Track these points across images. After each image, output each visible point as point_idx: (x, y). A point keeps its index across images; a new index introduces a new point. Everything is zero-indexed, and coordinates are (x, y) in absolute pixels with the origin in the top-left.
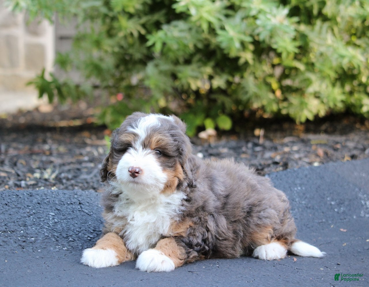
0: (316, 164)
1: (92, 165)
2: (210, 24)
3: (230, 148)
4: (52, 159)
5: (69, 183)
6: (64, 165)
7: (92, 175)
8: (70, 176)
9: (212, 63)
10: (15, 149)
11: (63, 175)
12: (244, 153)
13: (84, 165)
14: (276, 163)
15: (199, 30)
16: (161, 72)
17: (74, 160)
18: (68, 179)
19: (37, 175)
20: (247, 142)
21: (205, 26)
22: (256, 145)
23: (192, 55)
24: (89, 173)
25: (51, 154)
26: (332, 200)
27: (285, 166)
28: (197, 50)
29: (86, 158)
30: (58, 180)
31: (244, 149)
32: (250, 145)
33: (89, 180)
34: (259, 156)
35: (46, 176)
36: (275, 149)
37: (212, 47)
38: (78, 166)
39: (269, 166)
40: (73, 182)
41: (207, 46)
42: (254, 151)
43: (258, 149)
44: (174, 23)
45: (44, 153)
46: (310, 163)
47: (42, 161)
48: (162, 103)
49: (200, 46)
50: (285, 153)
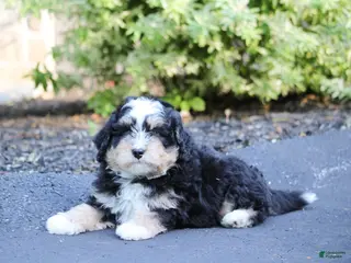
0: (274, 141)
1: (75, 147)
2: (181, 16)
3: (200, 128)
4: (41, 143)
5: (50, 165)
6: (50, 148)
7: (72, 157)
8: (52, 159)
9: (185, 52)
10: (10, 134)
11: (45, 158)
12: (212, 132)
13: (68, 147)
14: (239, 141)
15: (172, 23)
16: (142, 62)
17: (59, 143)
18: (50, 162)
19: (23, 159)
20: (215, 122)
21: (177, 19)
22: (223, 124)
23: (167, 45)
24: (71, 155)
25: (41, 138)
26: (287, 173)
27: (246, 143)
28: (172, 41)
29: (70, 141)
30: (41, 162)
31: (212, 128)
32: (218, 125)
33: (69, 162)
34: (225, 134)
35: (31, 159)
36: (240, 127)
37: (185, 37)
38: (62, 149)
39: (232, 143)
40: (54, 164)
41: (180, 37)
42: (221, 130)
43: (225, 128)
44: (151, 16)
45: (35, 137)
46: (270, 140)
47: (31, 145)
48: (144, 88)
49: (174, 37)
50: (248, 131)
